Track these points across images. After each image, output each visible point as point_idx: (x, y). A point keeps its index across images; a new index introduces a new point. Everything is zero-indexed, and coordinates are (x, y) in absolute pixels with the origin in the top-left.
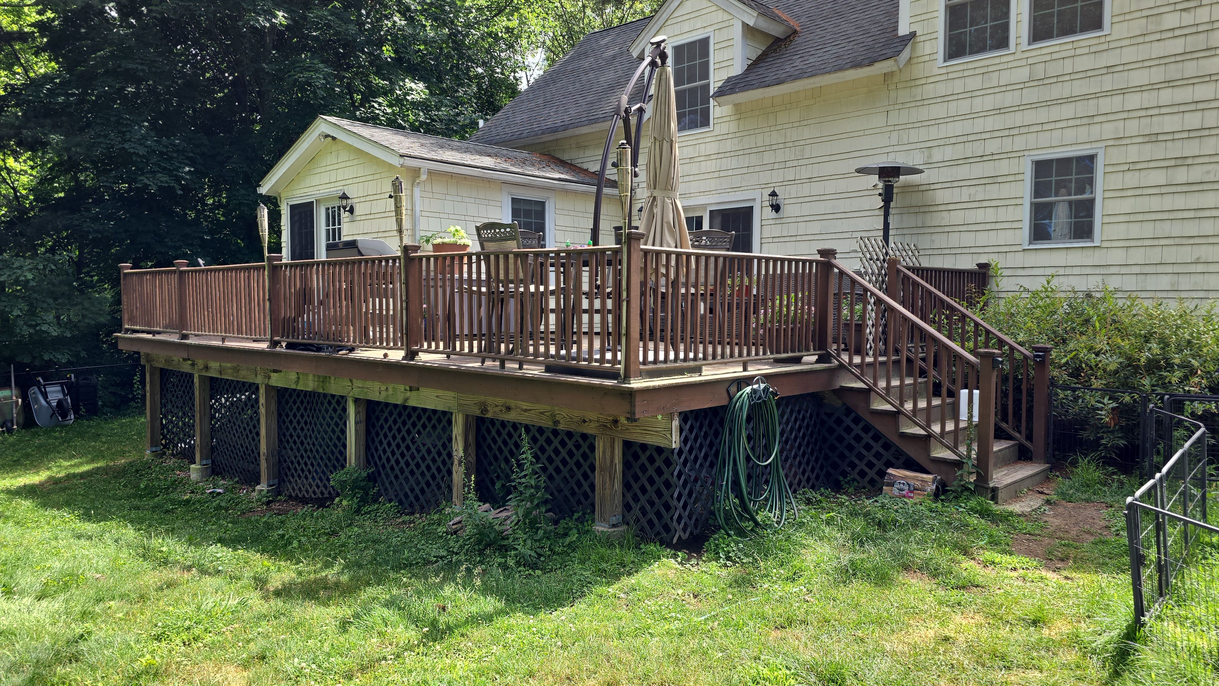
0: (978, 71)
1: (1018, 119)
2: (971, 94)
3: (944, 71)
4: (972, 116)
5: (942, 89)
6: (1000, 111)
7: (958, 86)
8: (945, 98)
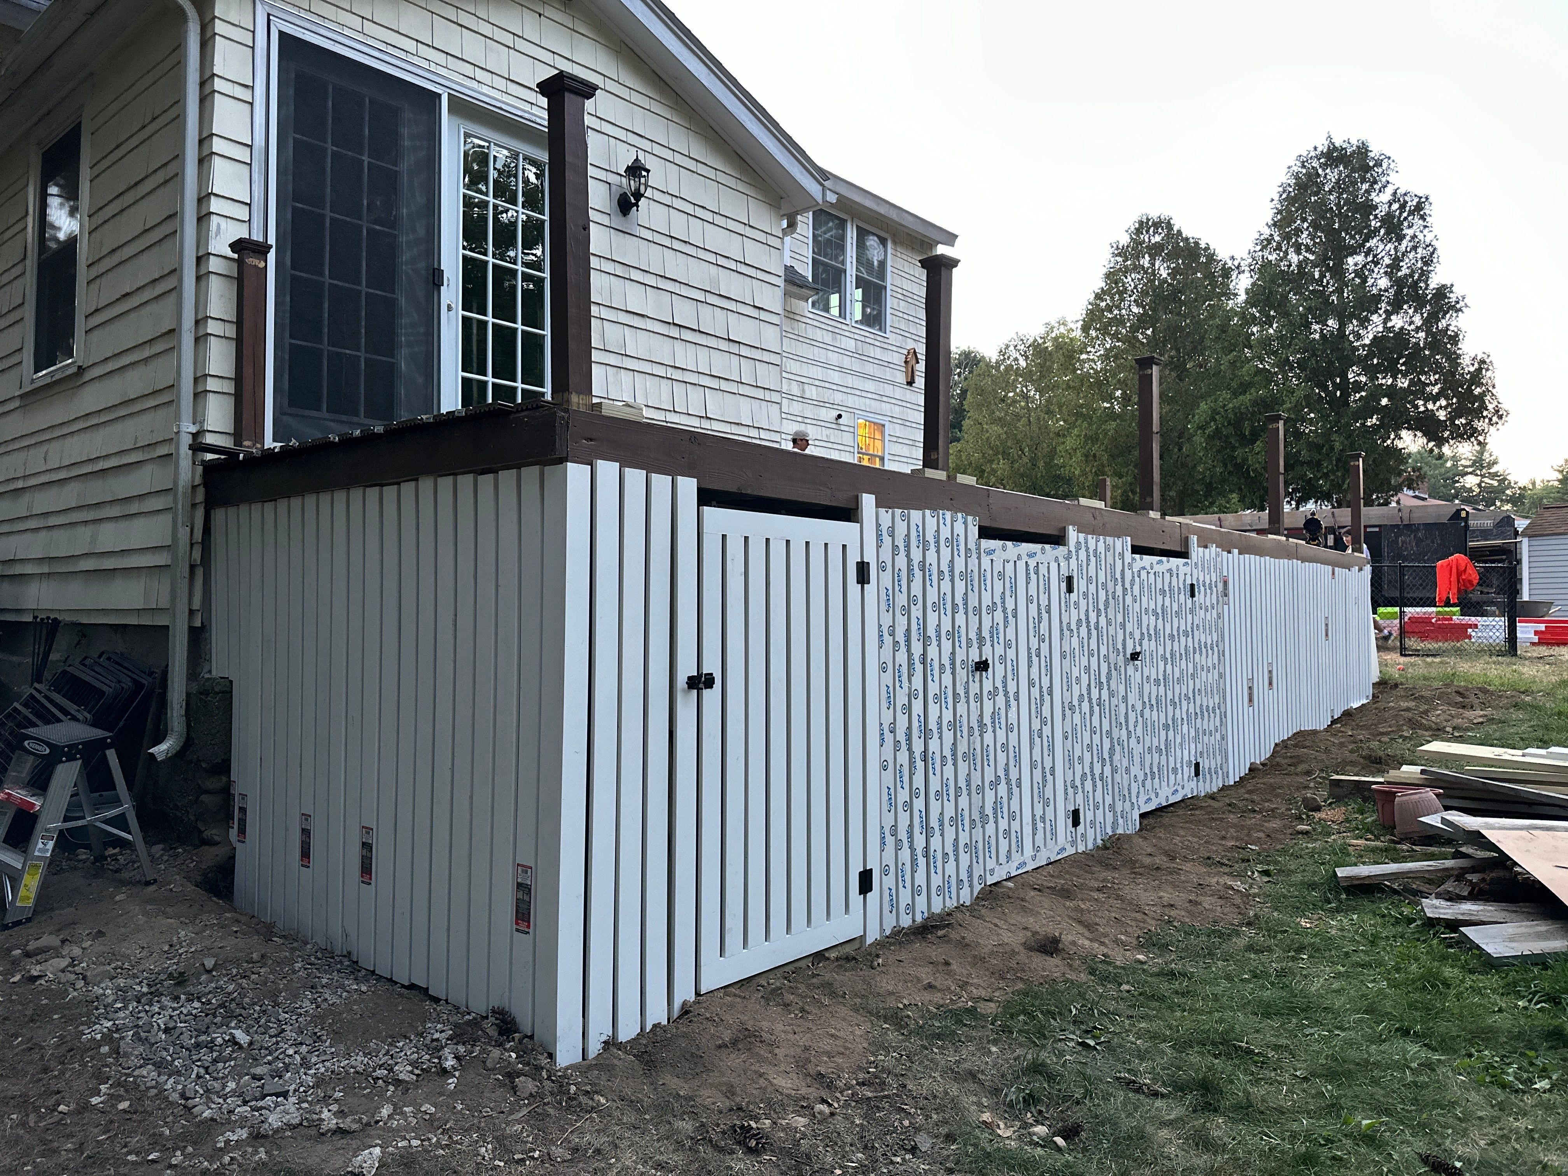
0: (830, 328)
1: (850, 381)
2: (825, 346)
3: (811, 316)
4: (826, 365)
5: (811, 333)
6: (841, 369)
7: (819, 335)
8: (812, 342)
